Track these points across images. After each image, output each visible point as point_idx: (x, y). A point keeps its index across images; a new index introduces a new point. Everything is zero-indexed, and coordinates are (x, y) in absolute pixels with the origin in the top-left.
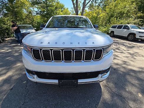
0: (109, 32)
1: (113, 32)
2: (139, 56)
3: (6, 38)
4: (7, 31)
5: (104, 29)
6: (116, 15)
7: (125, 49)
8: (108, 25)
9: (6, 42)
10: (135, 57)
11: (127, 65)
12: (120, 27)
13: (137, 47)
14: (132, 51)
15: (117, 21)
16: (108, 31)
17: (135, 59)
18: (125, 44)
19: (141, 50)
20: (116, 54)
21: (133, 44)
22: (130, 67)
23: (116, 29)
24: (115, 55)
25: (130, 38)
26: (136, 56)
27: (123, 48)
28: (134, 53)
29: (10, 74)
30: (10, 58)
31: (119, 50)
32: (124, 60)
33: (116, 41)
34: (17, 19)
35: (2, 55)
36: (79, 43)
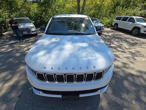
0: (113, 24)
1: (117, 24)
2: (140, 56)
3: (3, 33)
4: (3, 24)
5: (108, 21)
6: (122, 3)
7: (127, 47)
8: (112, 15)
9: (5, 38)
10: (136, 58)
11: (127, 68)
12: (125, 19)
13: (140, 44)
14: (134, 49)
15: (123, 11)
16: (112, 22)
17: (135, 60)
18: (128, 40)
19: (143, 49)
20: (117, 53)
21: (136, 40)
22: (128, 71)
23: (121, 21)
24: (116, 55)
25: (134, 32)
26: (137, 56)
27: (125, 45)
28: (135, 52)
29: (15, 79)
30: (12, 60)
31: (121, 48)
32: (124, 62)
33: (119, 36)
34: (12, 9)
35: (3, 55)
36: (80, 68)
